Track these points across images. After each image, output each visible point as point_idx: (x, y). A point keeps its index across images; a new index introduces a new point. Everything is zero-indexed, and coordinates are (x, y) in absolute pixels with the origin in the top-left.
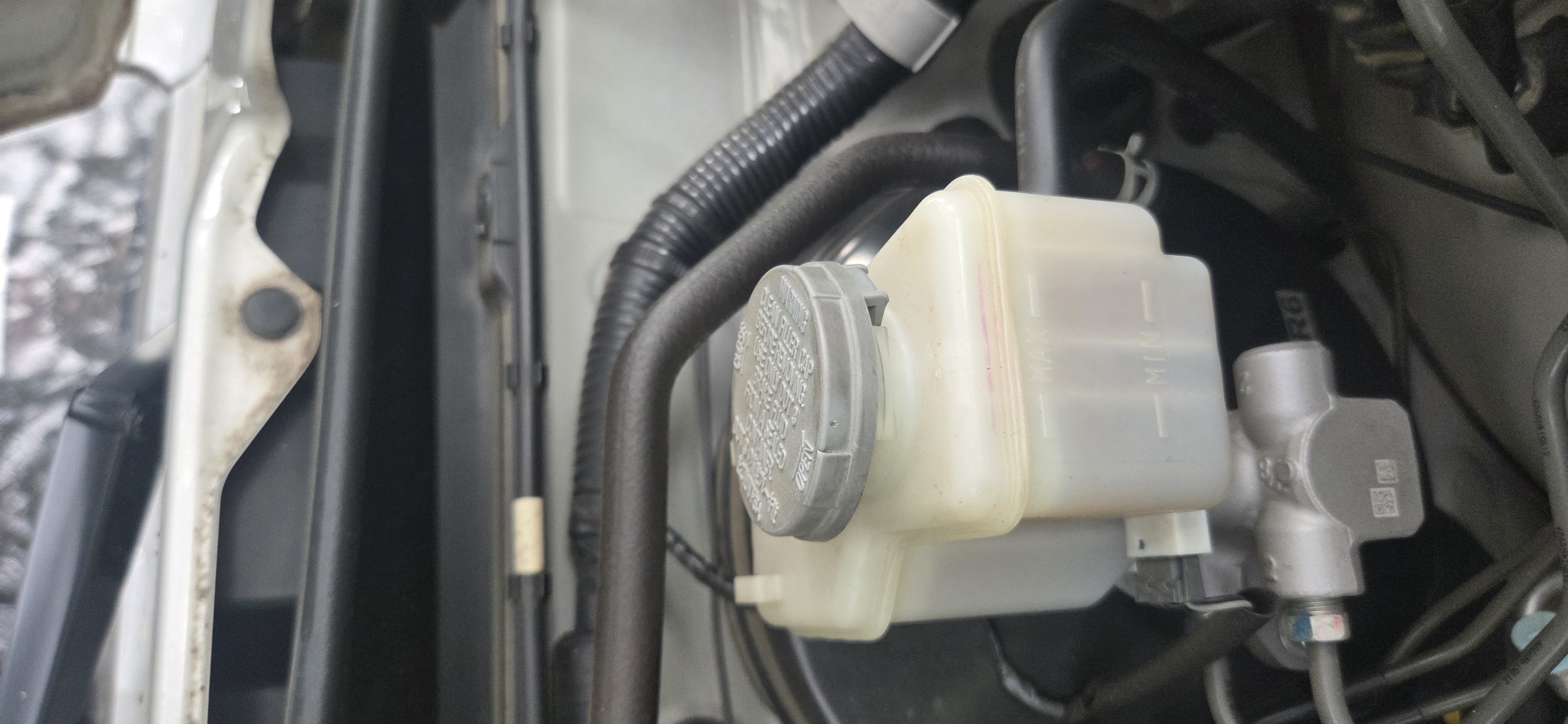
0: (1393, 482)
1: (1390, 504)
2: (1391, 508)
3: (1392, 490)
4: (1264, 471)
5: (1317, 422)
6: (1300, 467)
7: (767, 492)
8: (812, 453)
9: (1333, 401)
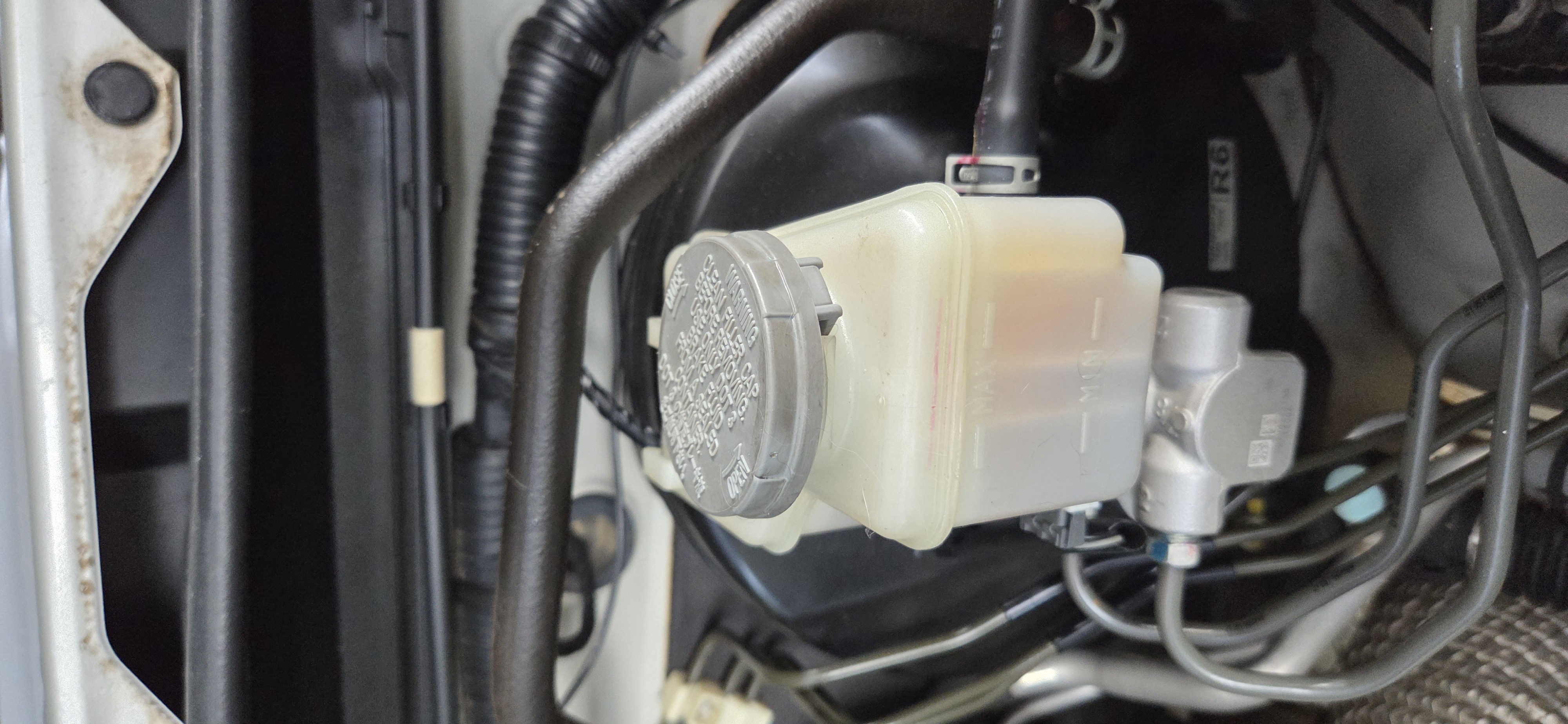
0: (1272, 434)
1: (1265, 455)
2: (1264, 458)
3: (1270, 443)
4: (1160, 409)
5: (1221, 381)
6: (1194, 420)
7: (693, 460)
8: (748, 474)
9: (1241, 359)
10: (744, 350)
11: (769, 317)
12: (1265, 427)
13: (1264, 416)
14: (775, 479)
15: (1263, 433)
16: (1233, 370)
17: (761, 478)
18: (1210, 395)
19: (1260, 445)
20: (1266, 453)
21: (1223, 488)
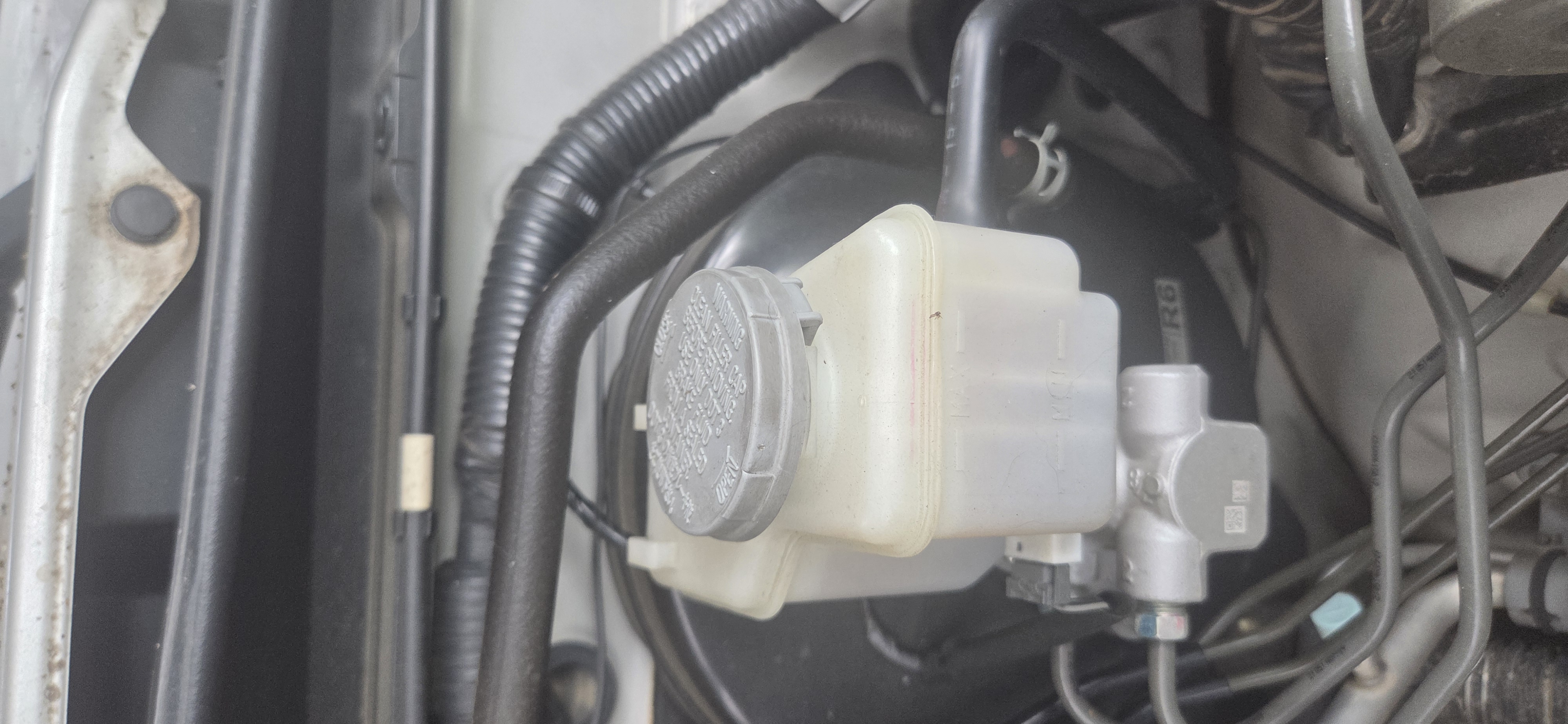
0: (1246, 501)
2: (1240, 525)
3: (1244, 509)
4: (1133, 480)
5: (1188, 443)
6: (1167, 484)
7: (681, 489)
8: (736, 472)
9: (1204, 424)
10: (731, 356)
11: (754, 319)
12: (1236, 494)
13: (1235, 482)
14: (764, 474)
15: (1236, 499)
16: (1198, 434)
17: (749, 472)
18: (1179, 457)
19: (1233, 510)
20: (1241, 520)
21: (1202, 554)
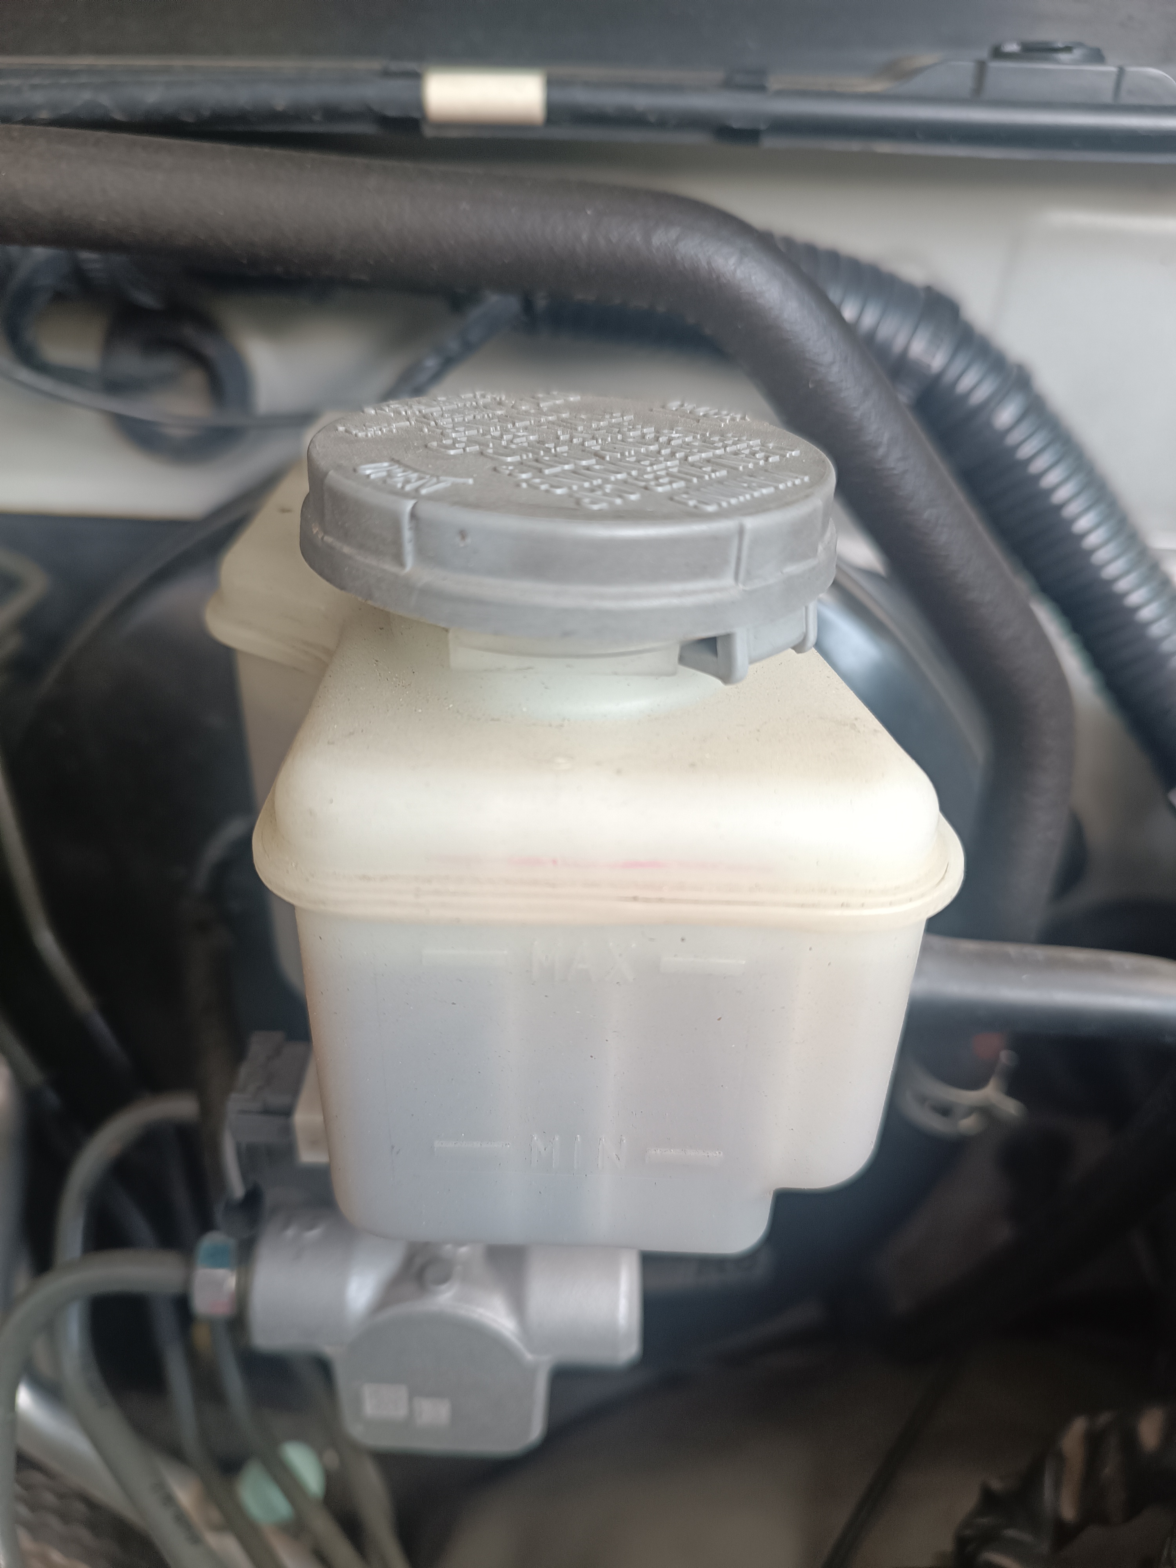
0: (415, 1418)
2: (378, 1408)
3: (403, 1414)
5: (506, 1335)
6: (443, 1299)
8: (417, 490)
9: (540, 1361)
10: (660, 489)
11: (741, 531)
12: (427, 1404)
13: (446, 1403)
14: (409, 548)
15: (418, 1403)
16: (524, 1353)
17: (413, 515)
18: (483, 1319)
19: (400, 1399)
20: (385, 1409)
21: (329, 1350)
